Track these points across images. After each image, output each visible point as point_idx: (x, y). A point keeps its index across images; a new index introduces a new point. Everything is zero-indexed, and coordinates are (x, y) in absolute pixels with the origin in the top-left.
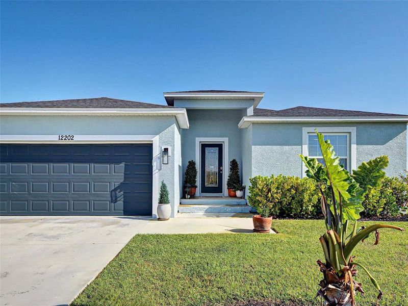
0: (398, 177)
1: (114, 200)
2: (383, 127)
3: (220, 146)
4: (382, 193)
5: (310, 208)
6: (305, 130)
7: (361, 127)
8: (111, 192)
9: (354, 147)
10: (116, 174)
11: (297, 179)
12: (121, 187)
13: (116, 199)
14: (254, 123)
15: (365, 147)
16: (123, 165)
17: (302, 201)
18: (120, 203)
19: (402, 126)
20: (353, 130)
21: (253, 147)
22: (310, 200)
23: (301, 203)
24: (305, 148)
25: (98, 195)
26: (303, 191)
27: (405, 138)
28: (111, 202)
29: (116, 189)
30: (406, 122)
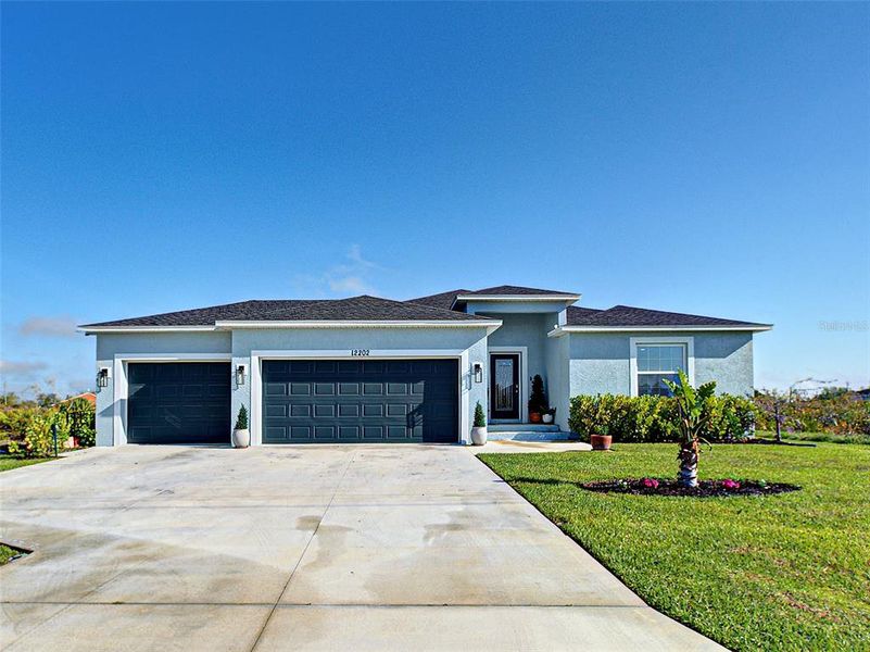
0: (744, 395)
1: (411, 424)
2: (725, 338)
3: (515, 358)
4: (724, 413)
5: (643, 430)
6: (633, 341)
7: (699, 337)
8: (408, 415)
9: (691, 360)
10: (414, 393)
11: (627, 398)
12: (418, 410)
13: (414, 422)
14: (571, 333)
15: (704, 360)
16: (422, 384)
17: (634, 422)
18: (419, 428)
19: (748, 336)
20: (690, 340)
21: (571, 361)
22: (644, 422)
23: (633, 425)
24: (634, 361)
25: (394, 420)
26: (635, 413)
27: (751, 350)
28: (408, 427)
29: (414, 412)
30: (751, 332)
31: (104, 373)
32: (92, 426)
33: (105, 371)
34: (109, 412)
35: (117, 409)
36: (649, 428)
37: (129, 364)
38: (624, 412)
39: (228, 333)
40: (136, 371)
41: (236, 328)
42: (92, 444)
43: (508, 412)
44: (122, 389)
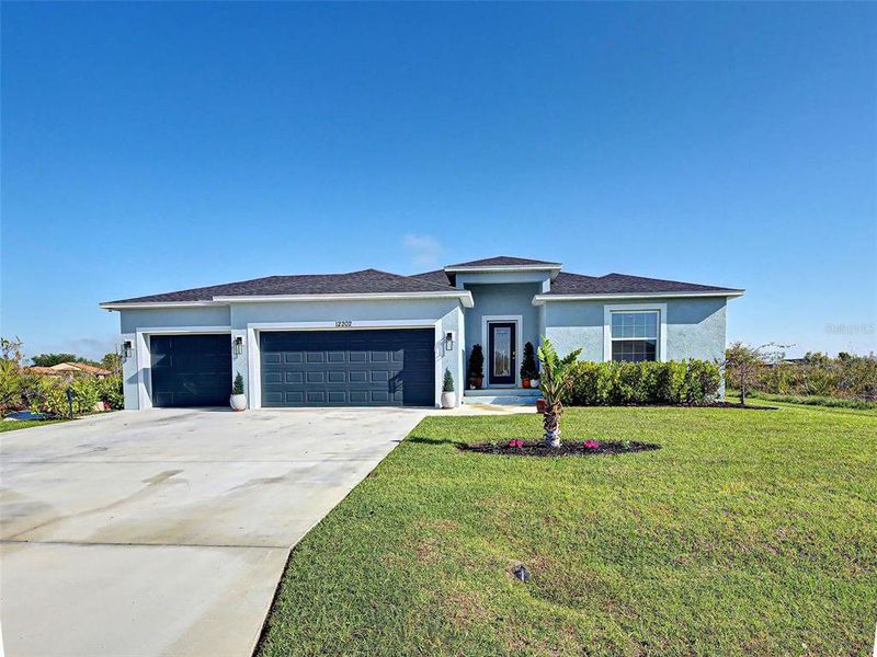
1: (392, 389)
2: (698, 303)
3: (512, 326)
5: (605, 395)
6: (607, 308)
7: (673, 303)
8: (389, 381)
9: (664, 326)
10: (394, 361)
12: (399, 376)
13: (395, 388)
14: (548, 301)
15: (676, 326)
16: (401, 352)
17: (596, 387)
18: (399, 393)
19: (722, 301)
20: (663, 307)
21: (547, 328)
22: (604, 386)
24: (608, 328)
25: (378, 385)
26: (597, 377)
27: (724, 315)
28: (390, 392)
29: (395, 378)
30: (725, 297)
31: (128, 345)
32: (121, 392)
33: (129, 343)
34: (134, 380)
35: (141, 377)
36: (610, 393)
37: (152, 337)
38: (587, 378)
39: (228, 307)
40: (157, 343)
41: (233, 303)
42: (121, 408)
43: (505, 377)
44: (144, 358)
